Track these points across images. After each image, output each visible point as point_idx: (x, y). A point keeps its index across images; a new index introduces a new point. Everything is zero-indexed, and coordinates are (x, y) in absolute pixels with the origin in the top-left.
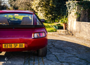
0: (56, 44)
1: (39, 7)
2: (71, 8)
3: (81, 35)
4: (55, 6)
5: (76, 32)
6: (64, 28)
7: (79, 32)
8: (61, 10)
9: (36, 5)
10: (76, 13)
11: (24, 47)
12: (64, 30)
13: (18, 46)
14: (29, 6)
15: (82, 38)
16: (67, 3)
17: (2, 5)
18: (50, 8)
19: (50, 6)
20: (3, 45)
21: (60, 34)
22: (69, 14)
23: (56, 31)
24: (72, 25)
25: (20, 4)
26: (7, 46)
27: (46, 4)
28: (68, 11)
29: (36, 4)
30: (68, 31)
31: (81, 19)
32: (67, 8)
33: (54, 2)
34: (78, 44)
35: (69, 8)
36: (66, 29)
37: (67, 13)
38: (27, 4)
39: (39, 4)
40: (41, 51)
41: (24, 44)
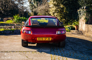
0: (71, 40)
1: (55, 12)
2: (81, 14)
3: (89, 34)
4: (68, 12)
5: (85, 32)
6: (76, 29)
7: (88, 32)
8: (73, 15)
9: (53, 12)
10: (85, 18)
11: (51, 40)
12: (76, 31)
13: (47, 39)
14: (47, 12)
15: (89, 37)
16: (78, 11)
17: (25, 10)
18: (64, 14)
19: (64, 12)
20: (38, 38)
21: (73, 34)
22: (80, 19)
23: (69, 31)
24: (82, 27)
25: (40, 10)
26: (40, 39)
27: (61, 10)
28: (79, 17)
29: (53, 10)
30: (79, 31)
31: (89, 22)
32: (78, 14)
33: (67, 9)
34: (87, 40)
35: (80, 15)
36: (77, 29)
37: (79, 18)
38: (45, 11)
39: (56, 10)
40: (61, 43)
41: (51, 38)
